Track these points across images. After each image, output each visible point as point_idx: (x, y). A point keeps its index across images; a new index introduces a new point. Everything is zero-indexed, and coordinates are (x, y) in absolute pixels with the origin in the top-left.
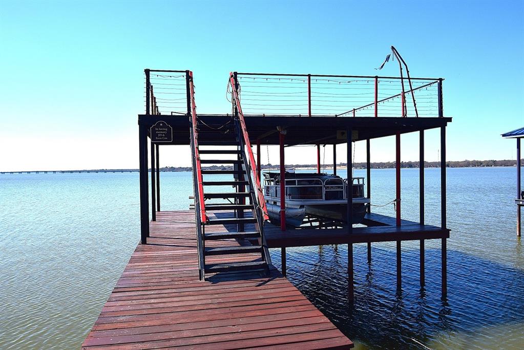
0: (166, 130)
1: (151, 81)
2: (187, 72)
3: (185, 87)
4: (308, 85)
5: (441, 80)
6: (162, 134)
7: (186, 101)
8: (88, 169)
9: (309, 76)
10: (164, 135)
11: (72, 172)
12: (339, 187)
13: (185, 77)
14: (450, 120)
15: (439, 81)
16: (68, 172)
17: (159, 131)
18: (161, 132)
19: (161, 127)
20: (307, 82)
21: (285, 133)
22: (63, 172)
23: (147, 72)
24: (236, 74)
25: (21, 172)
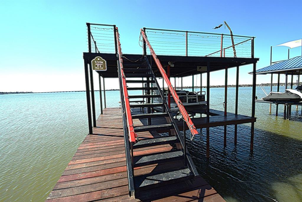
0: (102, 62)
1: (91, 31)
2: (115, 26)
3: (114, 36)
4: (186, 37)
5: (254, 38)
6: (100, 65)
7: (114, 45)
9: (187, 32)
10: (100, 66)
12: (195, 96)
13: (113, 30)
14: (258, 59)
15: (252, 39)
17: (97, 63)
18: (99, 64)
19: (99, 61)
20: (186, 36)
21: (173, 66)
23: (88, 25)
24: (145, 29)
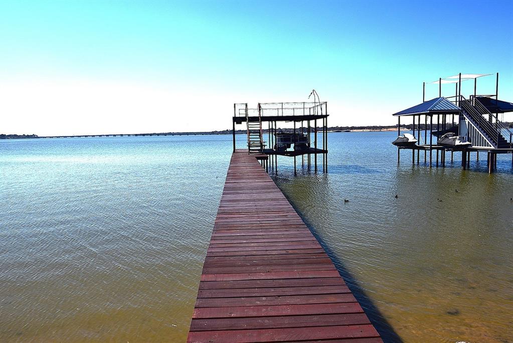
8: (150, 133)
11: (144, 135)
14: (328, 115)
16: (141, 135)
22: (136, 135)
25: (101, 136)
